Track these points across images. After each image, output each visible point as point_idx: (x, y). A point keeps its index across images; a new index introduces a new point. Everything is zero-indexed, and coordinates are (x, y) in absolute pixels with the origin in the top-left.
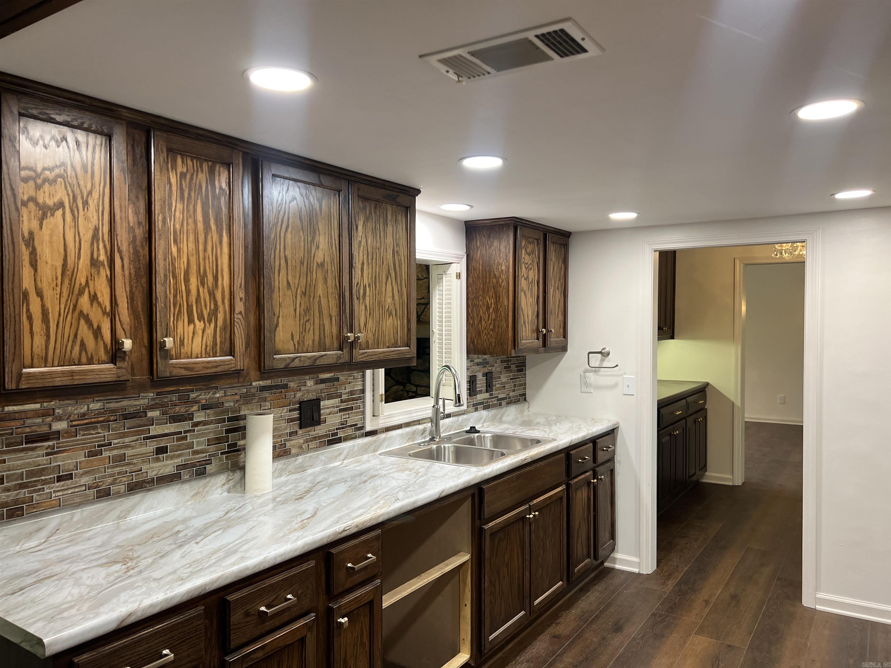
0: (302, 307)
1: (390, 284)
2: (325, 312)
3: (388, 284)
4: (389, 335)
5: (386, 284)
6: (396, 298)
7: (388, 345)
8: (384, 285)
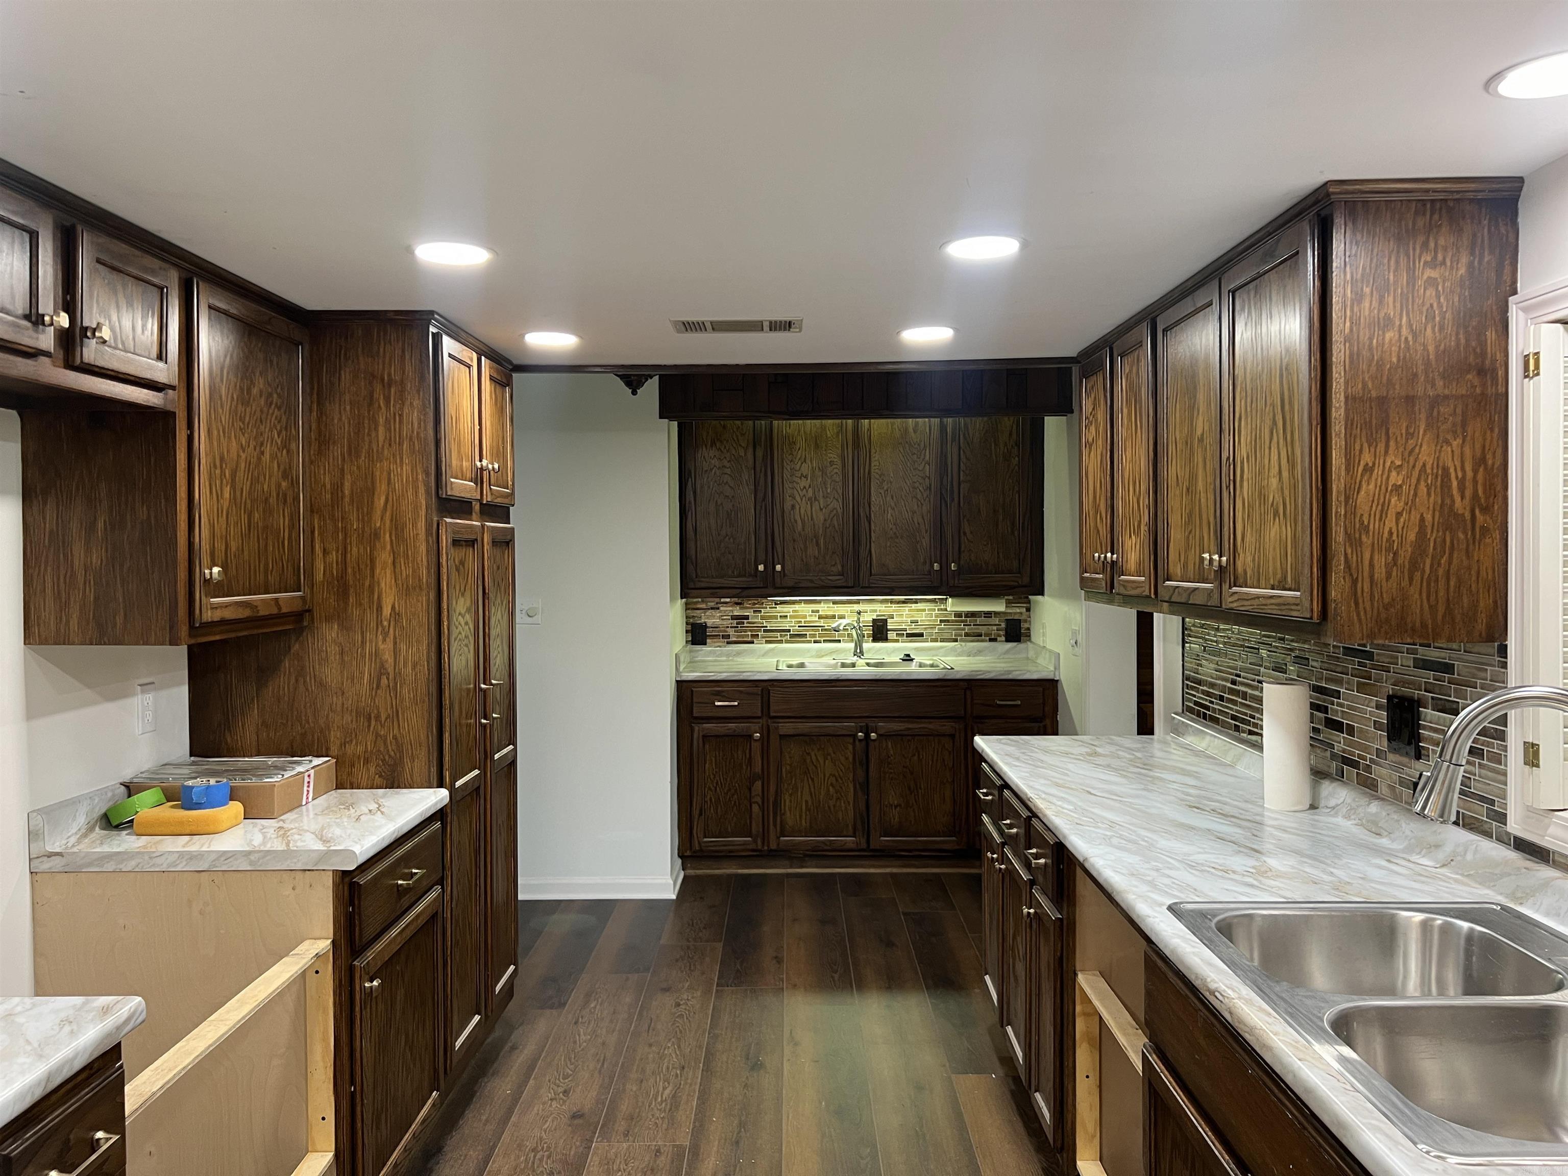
0: (1187, 511)
1: (1276, 446)
2: (1204, 517)
3: (1272, 448)
4: (1274, 559)
5: (1270, 448)
6: (1285, 474)
7: (1272, 582)
8: (1267, 451)
